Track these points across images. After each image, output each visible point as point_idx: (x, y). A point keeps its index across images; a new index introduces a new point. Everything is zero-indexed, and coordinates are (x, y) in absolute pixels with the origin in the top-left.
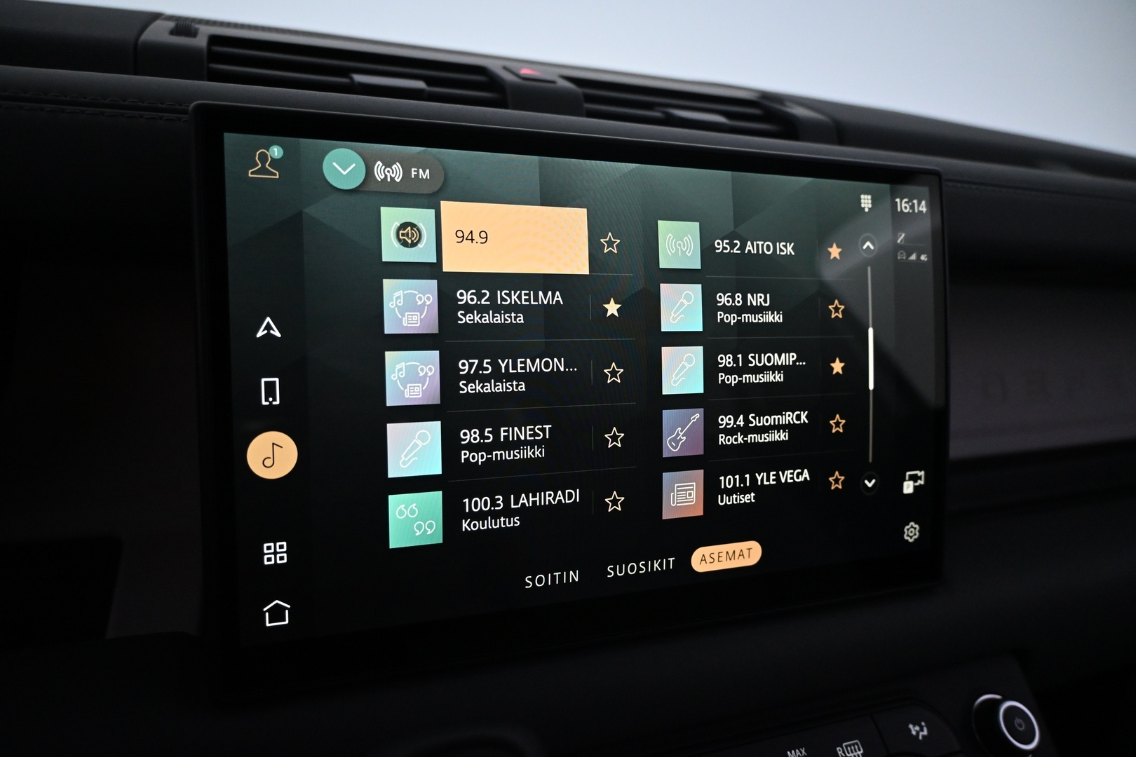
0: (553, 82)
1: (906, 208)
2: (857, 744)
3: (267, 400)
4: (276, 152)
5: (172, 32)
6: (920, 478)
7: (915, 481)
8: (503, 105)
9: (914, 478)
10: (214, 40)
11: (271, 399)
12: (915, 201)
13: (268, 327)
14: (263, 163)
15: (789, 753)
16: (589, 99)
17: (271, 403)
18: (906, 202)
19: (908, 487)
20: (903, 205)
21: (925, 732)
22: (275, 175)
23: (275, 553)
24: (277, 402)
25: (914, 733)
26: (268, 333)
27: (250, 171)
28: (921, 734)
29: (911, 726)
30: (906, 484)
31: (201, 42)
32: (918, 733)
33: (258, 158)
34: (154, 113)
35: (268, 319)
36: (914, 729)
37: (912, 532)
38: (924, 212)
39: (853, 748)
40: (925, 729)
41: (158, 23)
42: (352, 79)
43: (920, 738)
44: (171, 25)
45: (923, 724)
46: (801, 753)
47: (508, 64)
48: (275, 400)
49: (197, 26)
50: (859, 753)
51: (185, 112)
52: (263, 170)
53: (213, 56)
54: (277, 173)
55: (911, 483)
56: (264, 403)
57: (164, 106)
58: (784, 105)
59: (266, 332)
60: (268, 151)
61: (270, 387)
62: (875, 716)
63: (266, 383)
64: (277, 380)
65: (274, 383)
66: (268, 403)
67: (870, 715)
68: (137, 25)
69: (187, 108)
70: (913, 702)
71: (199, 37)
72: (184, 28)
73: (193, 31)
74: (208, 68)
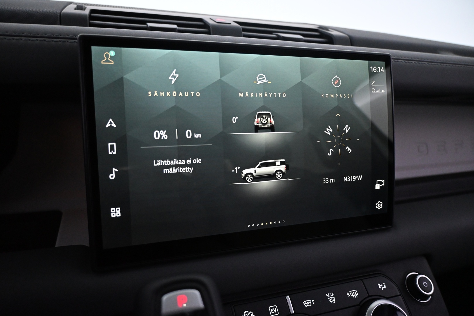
0: (230, 24)
1: (375, 70)
2: (355, 291)
3: (111, 152)
4: (112, 53)
5: (75, 9)
6: (383, 183)
7: (381, 184)
8: (209, 33)
9: (380, 183)
10: (92, 11)
11: (112, 151)
12: (379, 68)
13: (111, 123)
14: (107, 58)
15: (326, 294)
16: (244, 30)
17: (112, 153)
18: (375, 68)
19: (378, 187)
20: (374, 69)
21: (385, 287)
22: (112, 62)
23: (116, 212)
24: (115, 153)
25: (380, 287)
26: (111, 126)
27: (102, 61)
28: (383, 288)
29: (379, 285)
30: (376, 185)
31: (87, 12)
32: (382, 287)
33: (105, 56)
34: (65, 40)
35: (111, 120)
36: (380, 286)
37: (379, 205)
38: (383, 72)
39: (354, 293)
40: (385, 286)
41: (71, 5)
42: (147, 25)
43: (383, 289)
44: (75, 6)
45: (384, 284)
46: (332, 294)
47: (212, 17)
48: (114, 151)
49: (86, 6)
50: (356, 295)
51: (76, 39)
52: (107, 61)
53: (91, 18)
54: (113, 62)
55: (379, 185)
56: (110, 153)
57: (69, 37)
58: (328, 30)
59: (110, 125)
60: (109, 53)
61: (112, 147)
62: (363, 280)
63: (110, 145)
64: (114, 144)
65: (113, 145)
66: (111, 153)
67: (362, 280)
68: (62, 6)
69: (76, 37)
70: (380, 275)
71: (86, 10)
72: (80, 7)
73: (84, 8)
74: (89, 22)
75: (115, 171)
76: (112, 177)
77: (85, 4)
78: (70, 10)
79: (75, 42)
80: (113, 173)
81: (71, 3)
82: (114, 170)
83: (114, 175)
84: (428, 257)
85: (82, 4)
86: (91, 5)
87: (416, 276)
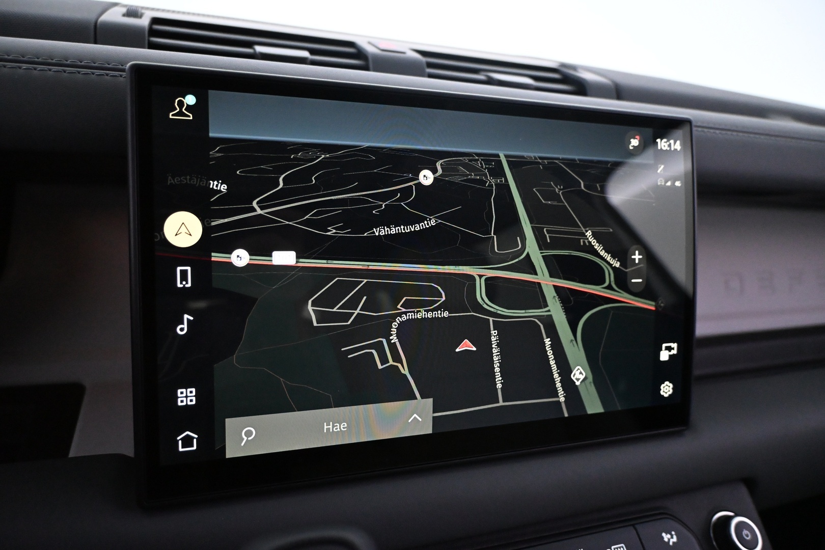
0: (404, 53)
1: (664, 146)
2: (623, 547)
3: (181, 283)
4: (190, 100)
5: (124, 15)
6: (673, 349)
7: (670, 351)
8: (366, 68)
9: (669, 349)
10: (155, 21)
11: (184, 283)
12: (672, 141)
14: (181, 108)
16: (430, 65)
18: (665, 142)
19: (664, 356)
20: (663, 144)
21: (675, 539)
23: (187, 397)
24: (189, 285)
25: (666, 540)
27: (171, 114)
28: (672, 541)
29: (664, 534)
30: (661, 352)
31: (144, 22)
33: (177, 105)
36: (666, 537)
37: (667, 389)
38: (678, 150)
40: (675, 537)
41: (116, 8)
42: (254, 49)
43: (671, 544)
44: (124, 10)
45: (673, 533)
47: (372, 41)
48: (187, 283)
49: (143, 11)
51: (123, 70)
52: (181, 113)
53: (153, 32)
54: (191, 115)
55: (666, 352)
56: (179, 285)
57: (110, 66)
58: (577, 71)
60: (184, 99)
61: (184, 273)
62: (637, 526)
63: (181, 270)
64: (189, 269)
65: (186, 271)
66: (182, 286)
67: (633, 525)
68: (99, 10)
69: (124, 67)
70: (666, 516)
71: (144, 18)
72: (133, 13)
73: (139, 14)
74: (149, 40)
75: (188, 319)
76: (182, 330)
77: (143, 8)
78: (114, 16)
79: (121, 76)
80: (183, 324)
81: (115, 4)
82: (186, 316)
83: (185, 326)
84: (750, 483)
85: (137, 7)
86: (153, 9)
87: (729, 519)
